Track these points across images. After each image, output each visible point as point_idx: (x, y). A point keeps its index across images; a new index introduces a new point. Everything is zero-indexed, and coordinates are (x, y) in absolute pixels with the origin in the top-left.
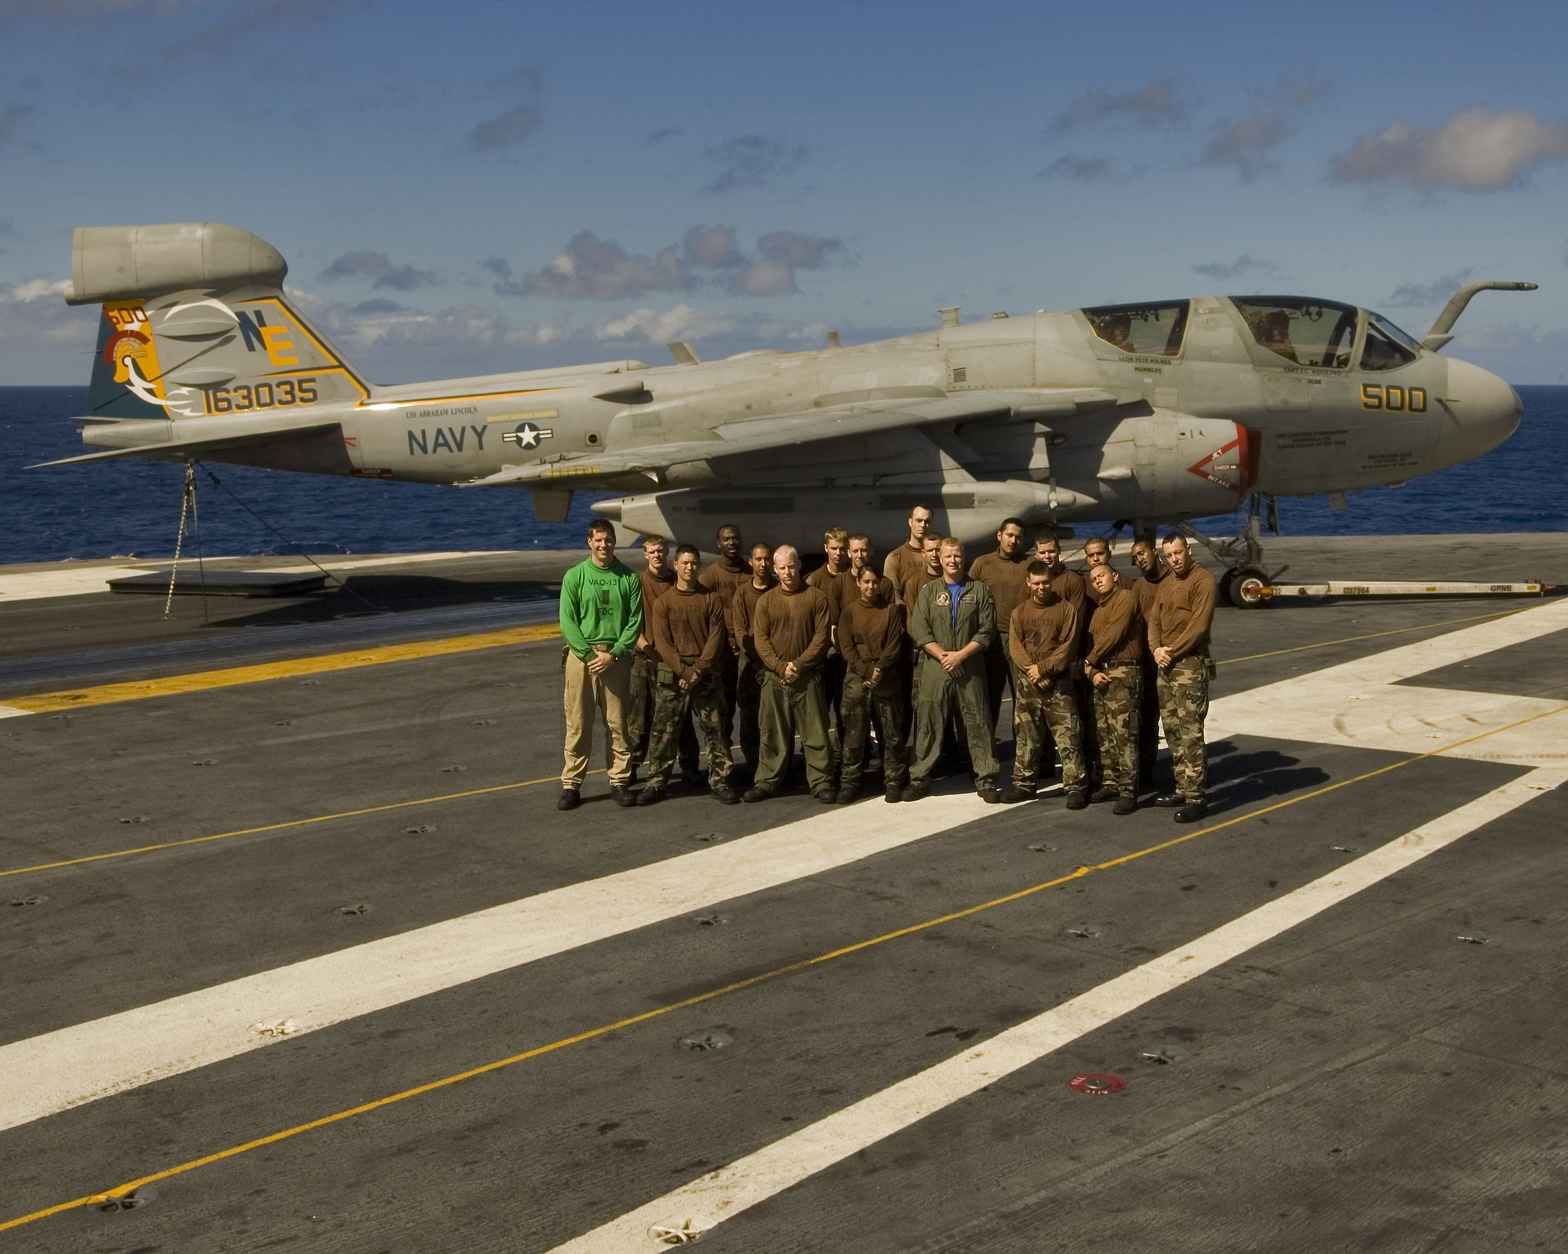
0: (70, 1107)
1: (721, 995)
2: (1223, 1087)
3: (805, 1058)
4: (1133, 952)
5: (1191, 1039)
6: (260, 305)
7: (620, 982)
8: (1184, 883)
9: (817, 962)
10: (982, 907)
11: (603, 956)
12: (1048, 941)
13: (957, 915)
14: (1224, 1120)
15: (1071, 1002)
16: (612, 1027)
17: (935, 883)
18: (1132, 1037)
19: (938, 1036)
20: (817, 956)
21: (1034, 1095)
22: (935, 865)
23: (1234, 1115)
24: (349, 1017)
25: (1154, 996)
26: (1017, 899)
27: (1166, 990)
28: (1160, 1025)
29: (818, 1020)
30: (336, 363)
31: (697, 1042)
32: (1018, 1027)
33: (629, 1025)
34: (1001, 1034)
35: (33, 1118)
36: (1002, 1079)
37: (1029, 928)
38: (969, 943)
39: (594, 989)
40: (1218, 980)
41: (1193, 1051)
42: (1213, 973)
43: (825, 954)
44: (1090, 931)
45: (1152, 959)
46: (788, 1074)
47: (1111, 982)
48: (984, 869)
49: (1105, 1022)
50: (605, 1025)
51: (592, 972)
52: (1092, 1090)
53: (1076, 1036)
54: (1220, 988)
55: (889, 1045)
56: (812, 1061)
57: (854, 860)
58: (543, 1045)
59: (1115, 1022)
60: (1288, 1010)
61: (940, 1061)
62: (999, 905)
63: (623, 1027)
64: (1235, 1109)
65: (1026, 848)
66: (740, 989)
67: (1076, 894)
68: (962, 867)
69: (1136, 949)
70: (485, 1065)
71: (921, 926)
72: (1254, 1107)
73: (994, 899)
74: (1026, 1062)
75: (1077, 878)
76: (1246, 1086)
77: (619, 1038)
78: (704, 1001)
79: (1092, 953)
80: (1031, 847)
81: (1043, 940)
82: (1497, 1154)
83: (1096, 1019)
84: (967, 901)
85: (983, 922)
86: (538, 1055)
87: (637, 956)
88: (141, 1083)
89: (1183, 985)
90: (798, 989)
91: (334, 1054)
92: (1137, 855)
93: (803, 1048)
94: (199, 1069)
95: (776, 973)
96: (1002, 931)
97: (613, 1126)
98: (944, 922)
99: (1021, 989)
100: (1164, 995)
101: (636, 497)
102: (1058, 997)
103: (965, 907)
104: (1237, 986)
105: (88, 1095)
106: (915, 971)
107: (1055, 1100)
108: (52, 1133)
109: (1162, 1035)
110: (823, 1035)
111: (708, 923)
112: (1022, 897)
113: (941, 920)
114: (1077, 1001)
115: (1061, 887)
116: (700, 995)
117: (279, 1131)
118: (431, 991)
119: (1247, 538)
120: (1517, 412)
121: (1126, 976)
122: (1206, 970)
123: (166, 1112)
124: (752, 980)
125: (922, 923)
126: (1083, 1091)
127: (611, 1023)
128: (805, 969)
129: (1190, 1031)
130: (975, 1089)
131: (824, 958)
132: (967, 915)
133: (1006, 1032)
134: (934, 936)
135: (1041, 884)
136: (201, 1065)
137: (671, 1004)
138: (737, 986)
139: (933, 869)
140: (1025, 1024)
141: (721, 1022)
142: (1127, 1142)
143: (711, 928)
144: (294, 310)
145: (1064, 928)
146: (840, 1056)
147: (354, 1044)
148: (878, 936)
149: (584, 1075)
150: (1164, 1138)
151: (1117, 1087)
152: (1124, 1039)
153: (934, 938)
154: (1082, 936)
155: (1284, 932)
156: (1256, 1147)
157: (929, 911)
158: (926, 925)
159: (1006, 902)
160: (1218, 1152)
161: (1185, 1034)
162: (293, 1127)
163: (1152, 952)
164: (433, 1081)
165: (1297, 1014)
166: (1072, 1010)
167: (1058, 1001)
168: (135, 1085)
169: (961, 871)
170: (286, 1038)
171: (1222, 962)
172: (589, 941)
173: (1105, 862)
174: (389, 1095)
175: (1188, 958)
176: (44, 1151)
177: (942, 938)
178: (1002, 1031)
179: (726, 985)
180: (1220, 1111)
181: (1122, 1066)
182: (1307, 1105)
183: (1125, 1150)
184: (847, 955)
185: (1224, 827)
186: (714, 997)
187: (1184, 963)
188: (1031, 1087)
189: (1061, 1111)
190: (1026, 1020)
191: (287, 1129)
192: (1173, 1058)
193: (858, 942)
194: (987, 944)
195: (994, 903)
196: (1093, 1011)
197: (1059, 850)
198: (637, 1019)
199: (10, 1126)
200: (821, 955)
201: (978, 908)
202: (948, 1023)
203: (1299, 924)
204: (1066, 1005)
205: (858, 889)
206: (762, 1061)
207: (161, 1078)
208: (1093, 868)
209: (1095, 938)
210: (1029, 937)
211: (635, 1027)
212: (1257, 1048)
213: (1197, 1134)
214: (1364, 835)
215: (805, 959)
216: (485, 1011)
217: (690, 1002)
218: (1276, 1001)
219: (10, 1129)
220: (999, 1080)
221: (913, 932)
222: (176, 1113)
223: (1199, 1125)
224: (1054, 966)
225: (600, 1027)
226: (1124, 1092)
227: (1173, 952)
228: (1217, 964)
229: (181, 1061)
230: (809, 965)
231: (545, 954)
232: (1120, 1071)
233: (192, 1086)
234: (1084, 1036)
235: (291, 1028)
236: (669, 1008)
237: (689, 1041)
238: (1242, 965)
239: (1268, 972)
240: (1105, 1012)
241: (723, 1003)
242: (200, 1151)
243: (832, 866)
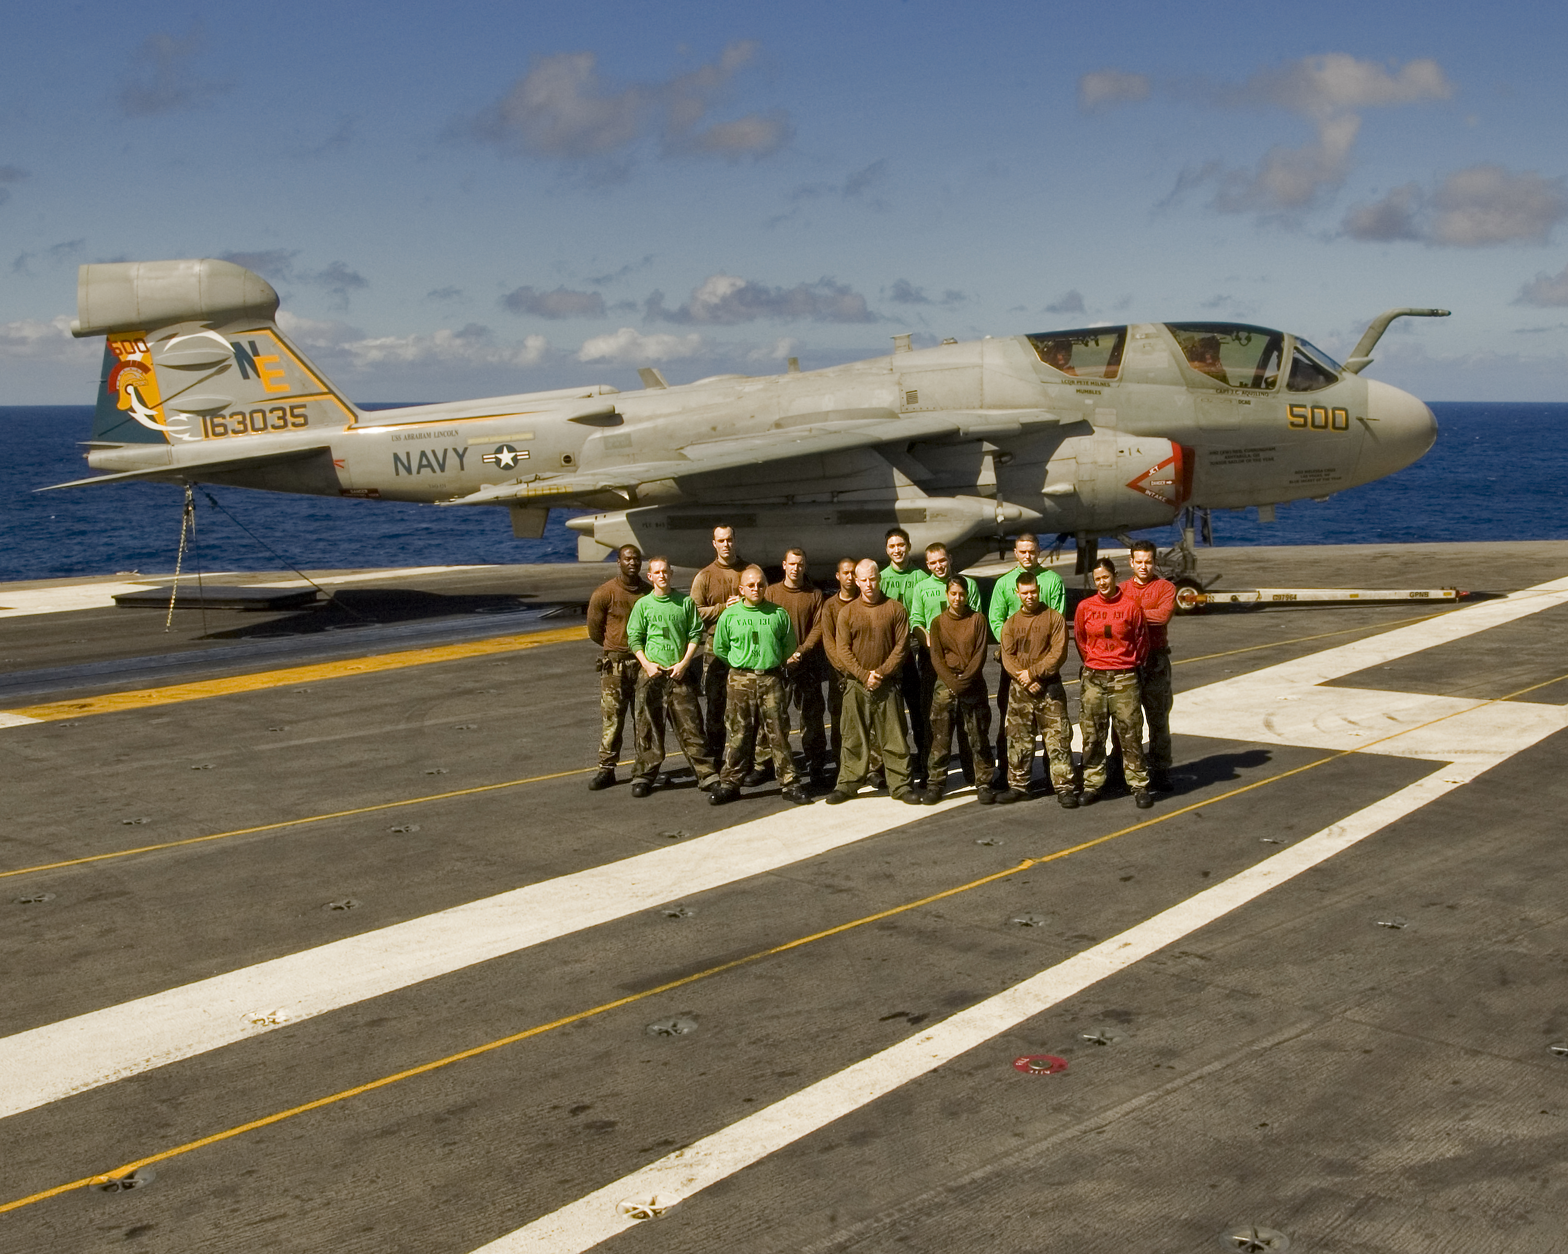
0: (75, 1093)
1: (686, 984)
2: (1158, 1066)
3: (765, 1042)
4: (1074, 940)
5: (1129, 1021)
6: (255, 336)
7: (592, 972)
8: (1123, 874)
9: (777, 952)
10: (933, 898)
11: (576, 947)
12: (995, 930)
13: (910, 906)
14: (1158, 1098)
15: (1016, 987)
16: (583, 1015)
17: (889, 876)
18: (1073, 1020)
19: (890, 1021)
20: (777, 946)
21: (981, 1075)
22: (888, 859)
23: (1168, 1093)
24: (337, 1007)
25: (1094, 981)
26: (966, 890)
27: (1105, 976)
28: (1100, 1008)
29: (778, 1007)
30: (326, 390)
31: (664, 1028)
32: (967, 1011)
33: (600, 1012)
34: (950, 1019)
35: (39, 1104)
36: (951, 1060)
37: (977, 918)
38: (920, 932)
39: (567, 979)
40: (1154, 965)
41: (1131, 1033)
42: (1149, 959)
43: (785, 944)
44: (1035, 920)
45: (1091, 946)
46: (750, 1058)
47: (1054, 968)
48: (935, 863)
49: (1048, 1006)
50: (578, 1012)
51: (566, 963)
52: (1035, 1070)
53: (1021, 1019)
54: (1156, 973)
55: (842, 1030)
56: (771, 1045)
57: (813, 855)
58: (519, 1032)
59: (1057, 1006)
60: (1219, 993)
61: (893, 1044)
62: (949, 896)
63: (594, 1014)
64: (1169, 1086)
65: (975, 843)
66: (705, 977)
67: (1020, 885)
68: (913, 861)
69: (1076, 937)
70: (464, 1051)
71: (876, 917)
72: (1187, 1084)
73: (944, 891)
74: (974, 1044)
75: (1022, 870)
76: (1179, 1065)
77: (591, 1025)
78: (671, 989)
79: (1036, 941)
80: (980, 842)
81: (990, 929)
82: (1413, 1126)
83: (1039, 1003)
84: (919, 893)
85: (934, 913)
86: (514, 1042)
87: (608, 948)
88: (141, 1070)
89: (1121, 971)
90: (760, 977)
91: (322, 1042)
92: (1079, 848)
93: (764, 1033)
94: (196, 1056)
95: (739, 962)
96: (952, 921)
97: (582, 1108)
98: (898, 913)
99: (969, 975)
100: (1103, 980)
101: (608, 514)
102: (1004, 983)
103: (916, 898)
104: (1173, 970)
105: (91, 1081)
106: (869, 959)
107: (1000, 1080)
108: (57, 1118)
109: (1101, 1017)
110: (782, 1021)
111: (675, 916)
112: (971, 889)
113: (894, 911)
114: (1022, 986)
115: (1007, 879)
116: (667, 983)
117: (270, 1115)
118: (414, 982)
119: (1182, 549)
120: (1433, 430)
121: (1067, 963)
122: (1143, 956)
123: (164, 1097)
124: (716, 969)
125: (876, 913)
126: (1027, 1072)
127: (583, 1011)
128: (765, 959)
129: (1127, 1013)
130: (925, 1071)
131: (784, 948)
132: (919, 906)
133: (954, 1017)
134: (888, 926)
135: (988, 876)
136: (197, 1053)
137: (640, 992)
138: (702, 975)
139: (887, 863)
140: (972, 1008)
141: (687, 1009)
142: (1068, 1119)
143: (677, 920)
144: (286, 340)
145: (1009, 918)
146: (798, 1040)
147: (341, 1032)
148: (835, 927)
149: (557, 1060)
150: (1103, 1115)
151: (1058, 1067)
152: (1065, 1022)
153: (888, 928)
154: (1027, 925)
155: (1216, 920)
156: (1189, 1122)
157: (882, 902)
158: (880, 915)
159: (955, 894)
160: (1152, 1128)
161: (1123, 1017)
162: (283, 1111)
163: (1092, 939)
164: (415, 1067)
165: (1228, 996)
166: (1017, 994)
167: (1003, 986)
168: (135, 1072)
169: (913, 864)
170: (277, 1027)
171: (1157, 948)
172: (563, 934)
173: (1049, 855)
174: (374, 1080)
175: (1126, 945)
176: (48, 1135)
177: (895, 927)
178: (951, 1015)
179: (691, 974)
180: (1155, 1089)
181: (1064, 1047)
182: (1236, 1082)
183: (1065, 1126)
184: (805, 944)
185: (1161, 821)
186: (680, 986)
187: (1122, 950)
188: (977, 1068)
189: (1006, 1090)
190: (973, 1005)
191: (277, 1113)
192: (1111, 1039)
193: (816, 932)
194: (938, 934)
195: (944, 894)
196: (1036, 996)
197: (1005, 844)
198: (608, 1007)
199: (17, 1112)
200: (781, 945)
201: (929, 899)
202: (900, 1009)
203: (1230, 912)
204: (1011, 990)
205: (817, 883)
206: (724, 1045)
207: (160, 1065)
208: (1038, 861)
209: (1038, 927)
210: (977, 926)
211: (605, 1014)
212: (1189, 1029)
213: (1133, 1111)
214: (1291, 828)
215: (766, 949)
216: (464, 1001)
217: (658, 990)
218: (1208, 984)
219: (17, 1115)
220: (948, 1062)
221: (868, 923)
222: (173, 1098)
223: (1135, 1102)
224: (999, 954)
225: (573, 1014)
226: (1065, 1072)
227: (1111, 940)
228: (1153, 951)
229: (178, 1049)
230: (769, 955)
231: (522, 946)
232: (1062, 1052)
233: (188, 1073)
234: (1028, 1020)
235: (283, 1017)
236: (637, 997)
237: (656, 1028)
238: (1177, 951)
239: (1201, 957)
240: (1047, 997)
241: (688, 991)
242: (195, 1134)
243: (792, 861)
